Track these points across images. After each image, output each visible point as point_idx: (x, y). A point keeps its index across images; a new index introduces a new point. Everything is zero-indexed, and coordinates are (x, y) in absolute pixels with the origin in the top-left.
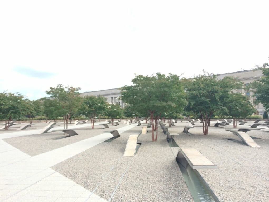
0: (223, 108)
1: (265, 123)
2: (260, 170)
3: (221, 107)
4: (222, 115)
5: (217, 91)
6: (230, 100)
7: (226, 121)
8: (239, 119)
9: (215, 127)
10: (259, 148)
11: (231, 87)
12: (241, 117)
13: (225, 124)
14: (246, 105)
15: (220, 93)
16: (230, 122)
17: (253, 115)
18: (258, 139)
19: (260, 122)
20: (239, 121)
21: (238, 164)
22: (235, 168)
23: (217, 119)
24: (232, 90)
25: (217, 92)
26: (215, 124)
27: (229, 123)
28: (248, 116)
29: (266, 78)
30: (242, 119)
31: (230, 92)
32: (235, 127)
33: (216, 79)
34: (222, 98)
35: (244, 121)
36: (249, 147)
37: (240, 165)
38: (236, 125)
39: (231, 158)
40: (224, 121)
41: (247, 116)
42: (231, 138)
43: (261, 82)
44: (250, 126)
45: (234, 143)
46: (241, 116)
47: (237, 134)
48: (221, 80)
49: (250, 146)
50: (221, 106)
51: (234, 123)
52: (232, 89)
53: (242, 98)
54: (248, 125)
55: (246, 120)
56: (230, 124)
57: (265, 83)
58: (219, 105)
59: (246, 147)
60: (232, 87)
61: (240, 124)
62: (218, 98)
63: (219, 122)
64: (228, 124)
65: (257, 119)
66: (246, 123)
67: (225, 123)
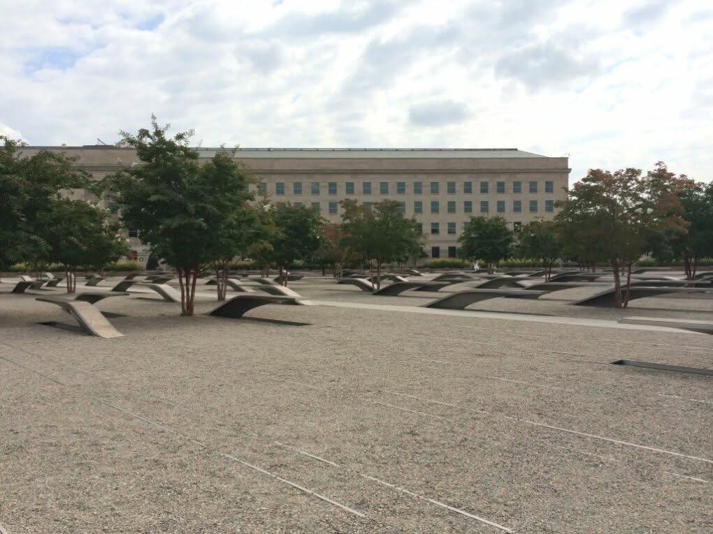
0: (34, 237)
1: (147, 279)
2: (107, 389)
3: (27, 234)
4: (38, 259)
5: (17, 188)
6: (54, 217)
7: (51, 276)
8: (86, 271)
9: (13, 295)
10: (118, 339)
11: (58, 181)
12: (91, 266)
13: (45, 284)
14: (96, 232)
15: (25, 195)
16: (60, 280)
17: (123, 261)
18: (122, 318)
19: (136, 278)
20: (86, 276)
21: (55, 384)
22: (44, 395)
23: (23, 272)
24: (59, 191)
25: (15, 191)
26: (15, 286)
27: (57, 282)
28: (109, 262)
29: (146, 167)
30: (95, 270)
31: (55, 196)
32: (71, 291)
33: (15, 155)
34: (30, 210)
35: (98, 276)
36: (95, 338)
37: (59, 385)
38: (75, 288)
39: (39, 371)
40: (46, 276)
41: (108, 264)
42: (54, 319)
43: (133, 175)
44: (111, 289)
45: (57, 331)
46: (92, 264)
47: (68, 309)
48: (30, 158)
49: (98, 336)
50: (28, 231)
51: (69, 282)
52: (62, 187)
53: (86, 213)
54: (106, 285)
55: (105, 273)
56: (59, 285)
57: (142, 179)
58: (20, 229)
59: (87, 339)
60: (60, 181)
61: (87, 285)
62: (19, 210)
63: (28, 279)
64: (55, 286)
65: (131, 271)
66: (103, 281)
67: (45, 281)
